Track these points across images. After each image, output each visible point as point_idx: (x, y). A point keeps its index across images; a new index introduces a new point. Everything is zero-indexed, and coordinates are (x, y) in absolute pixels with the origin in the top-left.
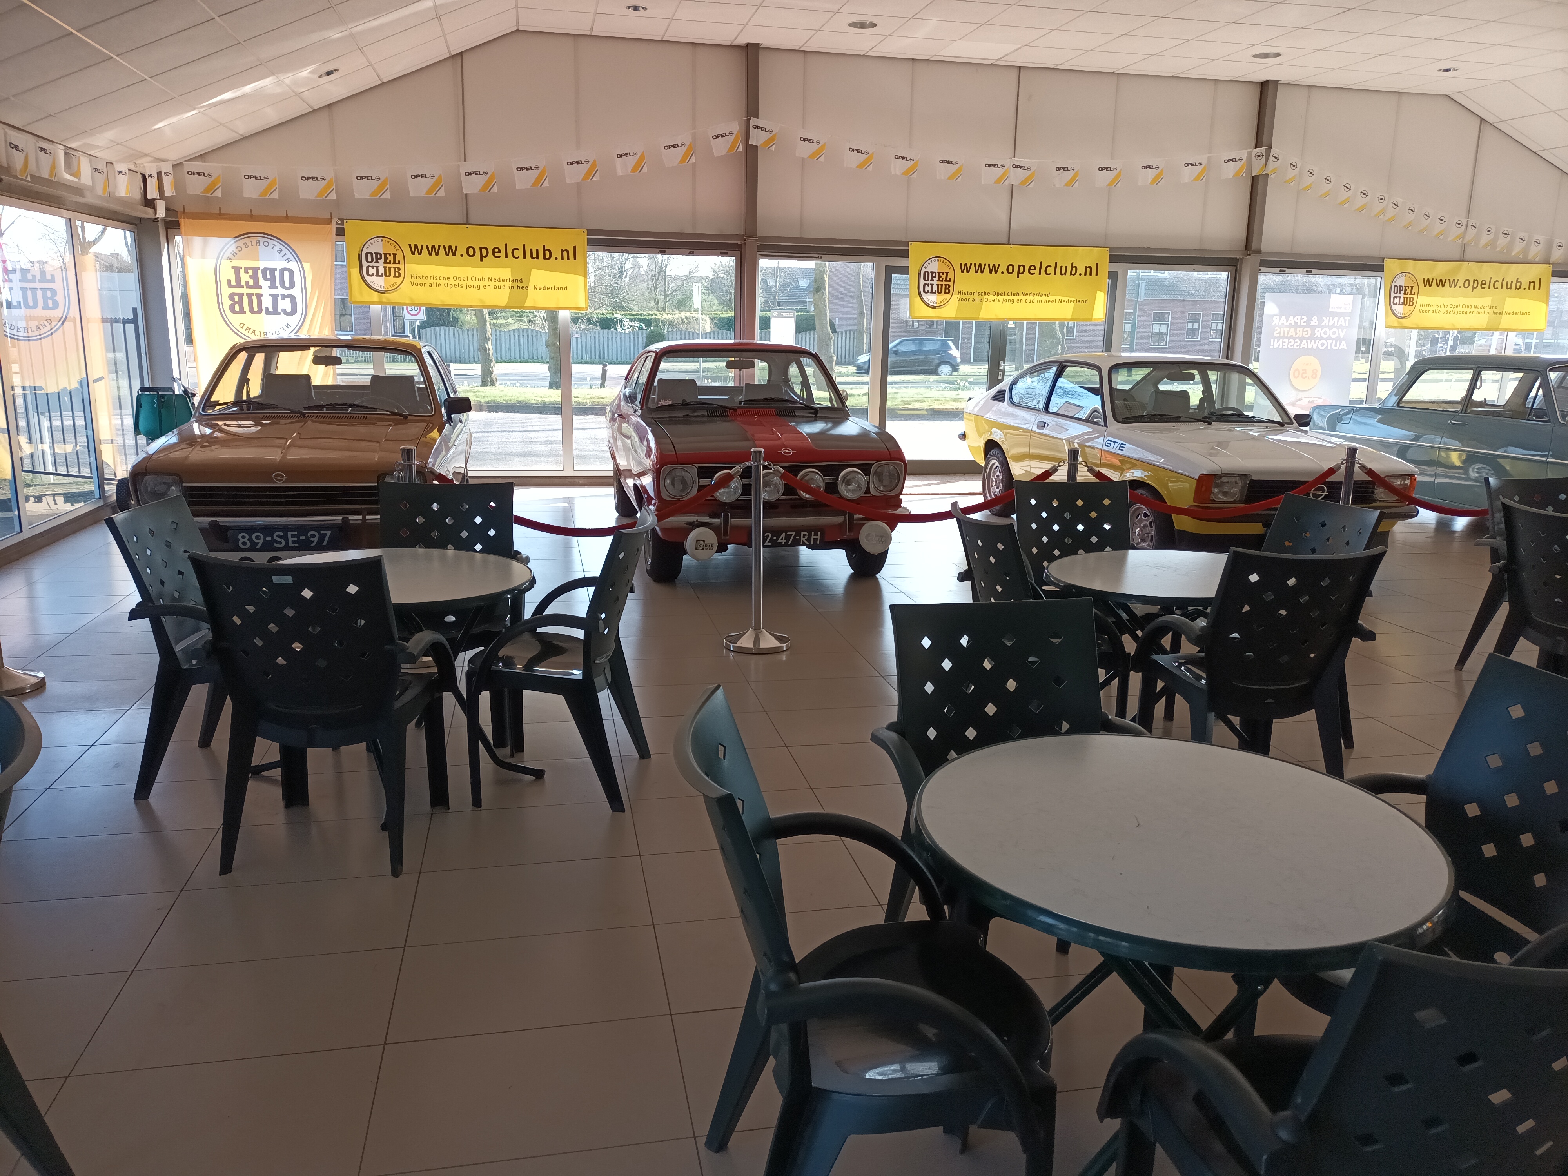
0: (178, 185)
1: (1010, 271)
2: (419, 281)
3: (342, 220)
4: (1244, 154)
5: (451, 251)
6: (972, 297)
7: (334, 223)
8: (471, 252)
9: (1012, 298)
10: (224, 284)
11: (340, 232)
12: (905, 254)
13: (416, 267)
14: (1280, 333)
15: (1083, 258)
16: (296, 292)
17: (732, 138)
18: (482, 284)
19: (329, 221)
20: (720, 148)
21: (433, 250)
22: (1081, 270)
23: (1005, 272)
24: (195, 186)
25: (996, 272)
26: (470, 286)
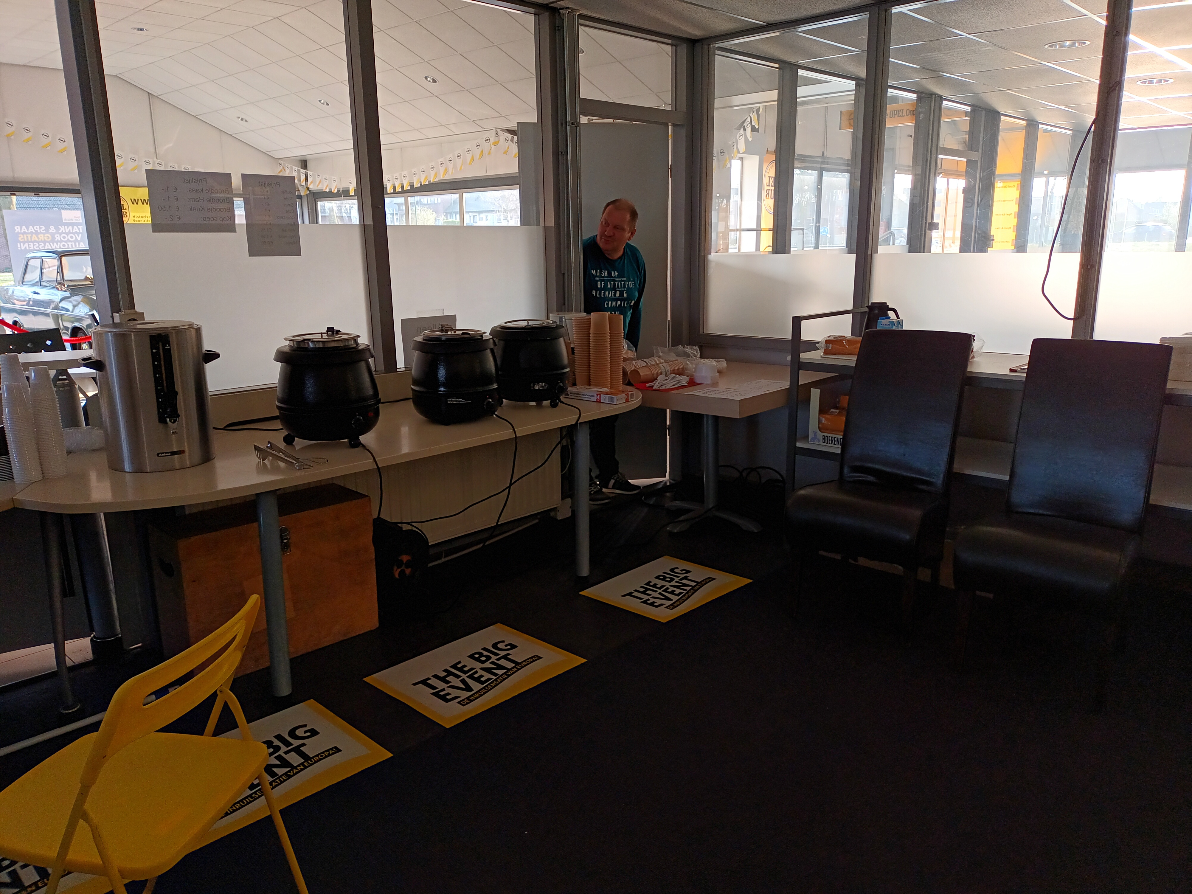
14: (23, 238)
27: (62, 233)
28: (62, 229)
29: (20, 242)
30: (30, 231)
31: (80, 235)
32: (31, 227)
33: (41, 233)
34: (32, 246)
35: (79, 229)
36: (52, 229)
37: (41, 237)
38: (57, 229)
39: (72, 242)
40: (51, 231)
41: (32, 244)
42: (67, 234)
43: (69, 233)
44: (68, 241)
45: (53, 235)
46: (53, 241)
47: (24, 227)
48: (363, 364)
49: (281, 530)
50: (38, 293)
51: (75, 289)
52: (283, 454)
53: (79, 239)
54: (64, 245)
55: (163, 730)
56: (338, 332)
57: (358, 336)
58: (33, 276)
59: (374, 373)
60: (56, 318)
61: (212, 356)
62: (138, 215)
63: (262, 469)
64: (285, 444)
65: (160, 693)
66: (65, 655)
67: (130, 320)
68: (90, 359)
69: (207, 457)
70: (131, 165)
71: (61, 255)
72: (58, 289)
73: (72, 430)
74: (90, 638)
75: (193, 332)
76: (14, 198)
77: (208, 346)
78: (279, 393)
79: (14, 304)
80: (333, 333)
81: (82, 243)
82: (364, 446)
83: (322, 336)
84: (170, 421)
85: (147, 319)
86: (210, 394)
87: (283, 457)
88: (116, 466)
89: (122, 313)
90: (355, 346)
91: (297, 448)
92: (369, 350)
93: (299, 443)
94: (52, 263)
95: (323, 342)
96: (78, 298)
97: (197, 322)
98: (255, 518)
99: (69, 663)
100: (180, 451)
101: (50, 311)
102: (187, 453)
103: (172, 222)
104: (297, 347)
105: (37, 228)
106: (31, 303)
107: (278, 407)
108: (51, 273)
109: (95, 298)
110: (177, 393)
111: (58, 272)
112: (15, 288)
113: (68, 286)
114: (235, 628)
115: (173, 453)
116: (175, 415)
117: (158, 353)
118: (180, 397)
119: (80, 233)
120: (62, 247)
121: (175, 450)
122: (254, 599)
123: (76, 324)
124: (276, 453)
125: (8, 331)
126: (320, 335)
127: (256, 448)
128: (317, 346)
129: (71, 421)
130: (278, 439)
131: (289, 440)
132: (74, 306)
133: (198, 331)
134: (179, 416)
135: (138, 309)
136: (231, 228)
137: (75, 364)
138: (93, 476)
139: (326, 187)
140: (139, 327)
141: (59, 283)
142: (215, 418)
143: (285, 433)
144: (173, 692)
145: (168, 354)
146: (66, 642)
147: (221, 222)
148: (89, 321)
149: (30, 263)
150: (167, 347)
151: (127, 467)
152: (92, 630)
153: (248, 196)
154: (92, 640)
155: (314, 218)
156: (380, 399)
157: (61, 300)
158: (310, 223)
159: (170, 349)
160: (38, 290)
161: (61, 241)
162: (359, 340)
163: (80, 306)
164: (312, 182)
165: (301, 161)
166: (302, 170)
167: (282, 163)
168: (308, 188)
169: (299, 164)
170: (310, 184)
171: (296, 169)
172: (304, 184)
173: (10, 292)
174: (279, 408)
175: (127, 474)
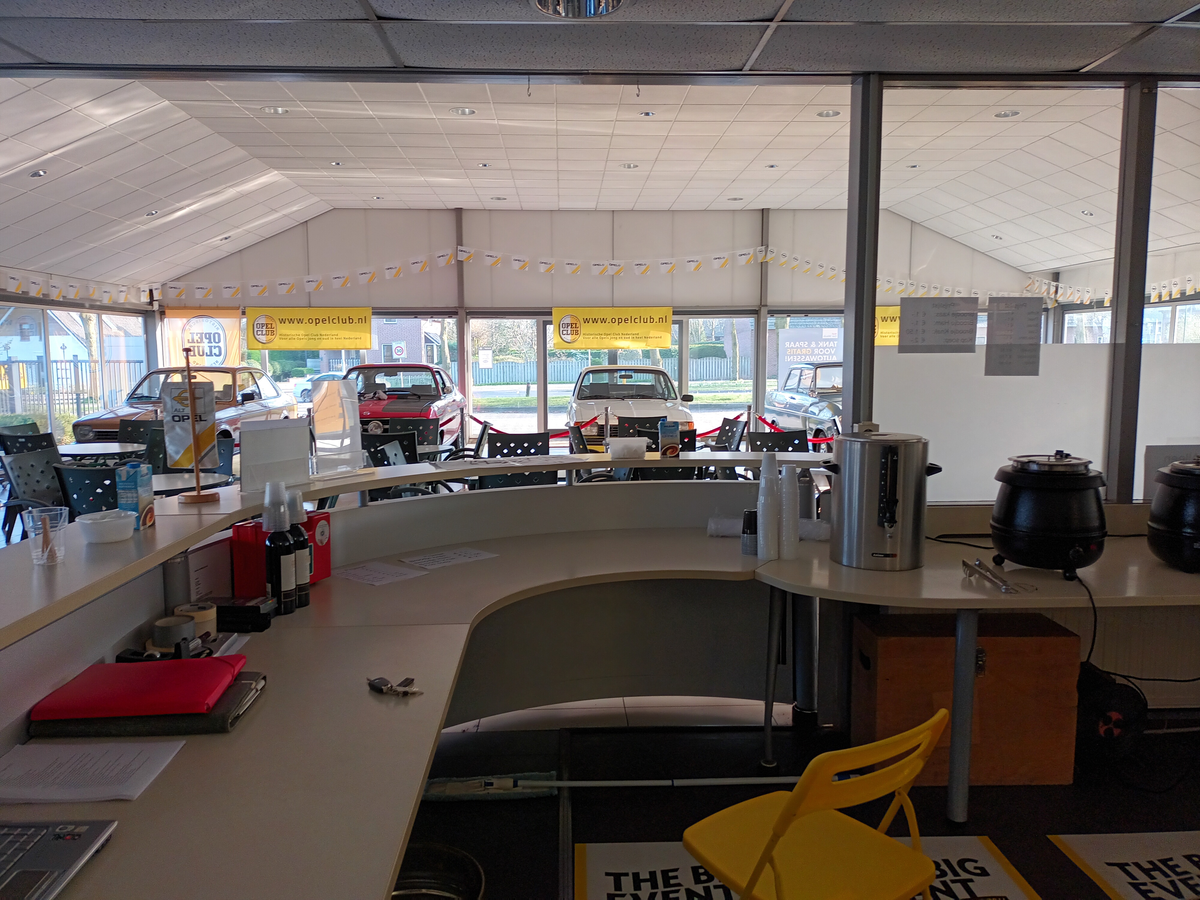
0: (163, 293)
1: (614, 321)
2: (283, 337)
3: (245, 307)
4: (751, 251)
5: (300, 321)
6: (592, 337)
7: (240, 309)
8: (311, 321)
9: (616, 336)
10: (186, 342)
11: (244, 313)
12: (550, 314)
13: (283, 329)
15: (657, 313)
16: (221, 344)
17: (448, 257)
18: (316, 337)
19: (238, 308)
20: (442, 262)
21: (291, 321)
22: (656, 320)
23: (610, 322)
24: (172, 294)
25: (605, 323)
26: (310, 339)
27: (821, 347)
28: (821, 344)
29: (787, 355)
30: (796, 346)
31: (834, 349)
32: (797, 343)
33: (804, 348)
34: (795, 359)
35: (834, 344)
36: (813, 345)
37: (804, 351)
38: (817, 344)
39: (827, 355)
40: (812, 346)
41: (796, 357)
42: (824, 348)
43: (826, 347)
44: (824, 354)
45: (813, 349)
46: (812, 354)
47: (792, 343)
48: (1091, 492)
49: (979, 652)
50: (794, 399)
51: (824, 395)
52: (991, 573)
53: (833, 352)
54: (820, 358)
55: (841, 810)
56: (1068, 456)
57: (1090, 462)
58: (793, 383)
59: (1103, 502)
60: (805, 420)
61: (934, 469)
62: (885, 331)
63: (967, 585)
64: (994, 564)
65: (843, 775)
66: (772, 716)
67: (866, 431)
68: (829, 462)
69: (916, 565)
70: (887, 286)
71: (818, 366)
72: (809, 395)
73: (805, 521)
74: (792, 706)
75: (920, 446)
76: (788, 319)
77: (932, 459)
78: (995, 511)
79: (775, 406)
80: (1061, 456)
81: (834, 356)
82: (1080, 581)
83: (1049, 459)
84: (888, 526)
85: (881, 431)
86: (928, 504)
87: (990, 577)
88: (835, 558)
89: (861, 424)
90: (1085, 472)
91: (1006, 569)
92: (1101, 478)
93: (1009, 565)
94: (809, 374)
95: (1051, 466)
96: (824, 404)
97: (925, 436)
98: (953, 633)
99: (774, 723)
100: (892, 554)
101: (800, 413)
102: (898, 558)
103: (917, 344)
104: (1021, 469)
105: (802, 344)
106: (788, 406)
107: (991, 526)
108: (807, 383)
109: (841, 408)
110: (897, 501)
111: (812, 381)
112: (778, 393)
113: (818, 393)
114: (921, 736)
115: (887, 556)
116: (892, 521)
117: (886, 463)
118: (900, 504)
119: (834, 347)
120: (819, 360)
121: (888, 553)
122: (942, 713)
123: (819, 427)
124: (983, 571)
125: (767, 430)
126: (1046, 457)
127: (965, 564)
128: (1042, 469)
129: (806, 514)
130: (988, 557)
131: (998, 561)
132: (820, 411)
133: (925, 445)
134: (896, 522)
135: (875, 421)
136: (970, 348)
137: (816, 464)
138: (816, 563)
139: (1078, 299)
140: (874, 438)
141: (812, 391)
142: (929, 527)
143: (995, 553)
144: (854, 779)
145: (895, 463)
146: (774, 703)
147: (962, 343)
148: (830, 424)
149: (792, 373)
150: (895, 458)
151: (845, 561)
152: (795, 699)
153: (991, 312)
154: (793, 708)
155: (1059, 337)
156: (1106, 532)
157: (811, 405)
158: (1053, 342)
159: (897, 460)
160: (794, 396)
161: (819, 354)
162: (1091, 466)
163: (825, 410)
164: (1061, 295)
165: (1054, 273)
166: (1053, 283)
167: (1032, 276)
168: (1057, 301)
169: (1051, 277)
170: (1059, 297)
171: (1047, 282)
172: (1053, 296)
173: (774, 397)
174: (993, 527)
175: (844, 567)
